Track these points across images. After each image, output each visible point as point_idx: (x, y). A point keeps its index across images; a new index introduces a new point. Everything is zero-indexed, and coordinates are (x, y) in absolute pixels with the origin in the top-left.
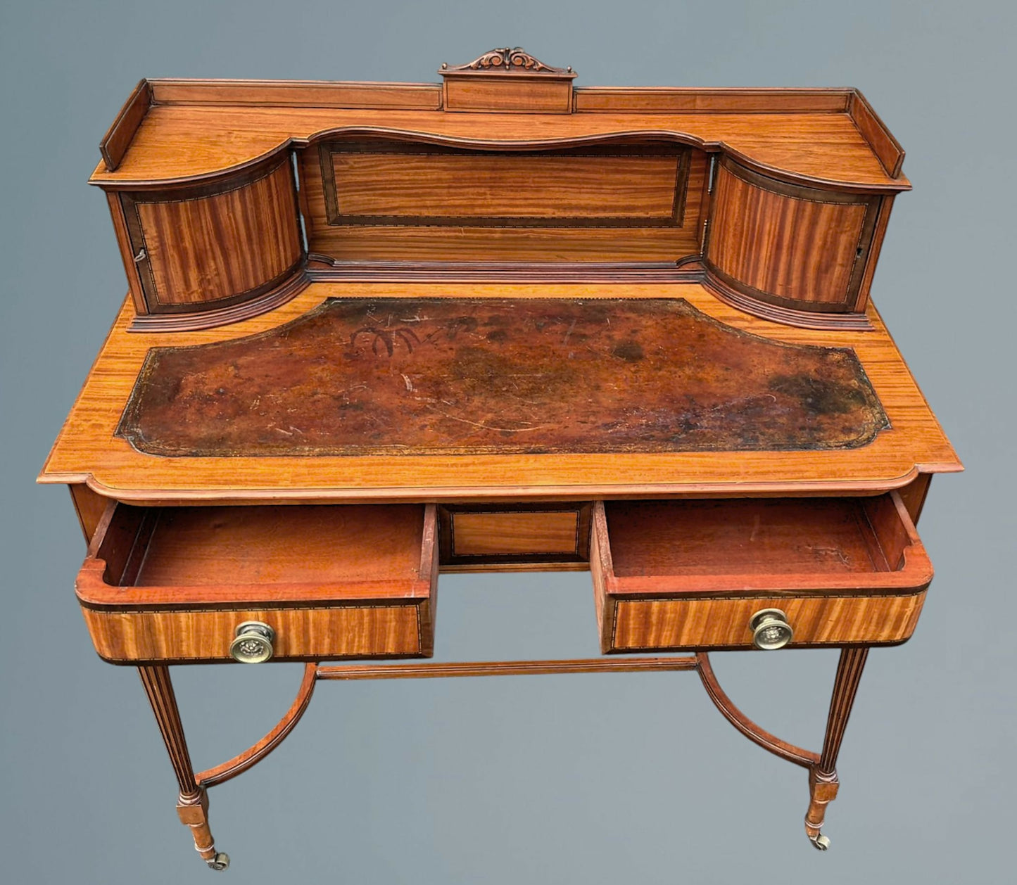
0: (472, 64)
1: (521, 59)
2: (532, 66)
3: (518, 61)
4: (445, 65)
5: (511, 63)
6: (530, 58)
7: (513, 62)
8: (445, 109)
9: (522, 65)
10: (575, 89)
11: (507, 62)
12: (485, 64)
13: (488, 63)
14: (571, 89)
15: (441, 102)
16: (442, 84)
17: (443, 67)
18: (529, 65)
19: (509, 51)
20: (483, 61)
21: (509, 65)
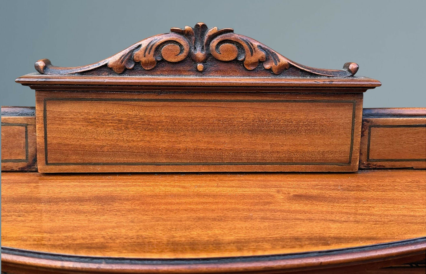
0: (111, 61)
1: (234, 46)
2: (261, 62)
3: (227, 51)
4: (41, 64)
5: (209, 58)
6: (256, 44)
7: (216, 54)
8: (40, 166)
9: (236, 61)
10: (368, 113)
11: (199, 53)
12: (143, 60)
13: (151, 57)
14: (360, 115)
15: (31, 150)
16: (34, 108)
17: (37, 68)
18: (253, 59)
19: (204, 27)
20: (138, 53)
21: (204, 62)
